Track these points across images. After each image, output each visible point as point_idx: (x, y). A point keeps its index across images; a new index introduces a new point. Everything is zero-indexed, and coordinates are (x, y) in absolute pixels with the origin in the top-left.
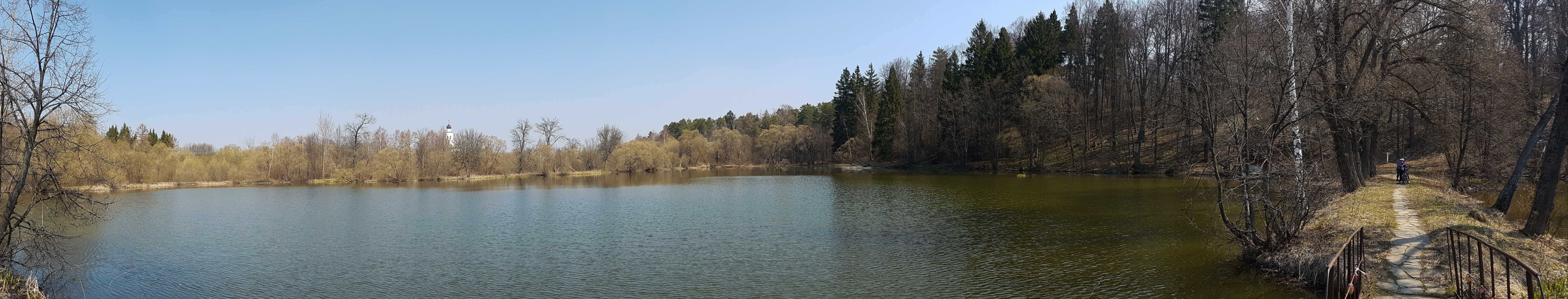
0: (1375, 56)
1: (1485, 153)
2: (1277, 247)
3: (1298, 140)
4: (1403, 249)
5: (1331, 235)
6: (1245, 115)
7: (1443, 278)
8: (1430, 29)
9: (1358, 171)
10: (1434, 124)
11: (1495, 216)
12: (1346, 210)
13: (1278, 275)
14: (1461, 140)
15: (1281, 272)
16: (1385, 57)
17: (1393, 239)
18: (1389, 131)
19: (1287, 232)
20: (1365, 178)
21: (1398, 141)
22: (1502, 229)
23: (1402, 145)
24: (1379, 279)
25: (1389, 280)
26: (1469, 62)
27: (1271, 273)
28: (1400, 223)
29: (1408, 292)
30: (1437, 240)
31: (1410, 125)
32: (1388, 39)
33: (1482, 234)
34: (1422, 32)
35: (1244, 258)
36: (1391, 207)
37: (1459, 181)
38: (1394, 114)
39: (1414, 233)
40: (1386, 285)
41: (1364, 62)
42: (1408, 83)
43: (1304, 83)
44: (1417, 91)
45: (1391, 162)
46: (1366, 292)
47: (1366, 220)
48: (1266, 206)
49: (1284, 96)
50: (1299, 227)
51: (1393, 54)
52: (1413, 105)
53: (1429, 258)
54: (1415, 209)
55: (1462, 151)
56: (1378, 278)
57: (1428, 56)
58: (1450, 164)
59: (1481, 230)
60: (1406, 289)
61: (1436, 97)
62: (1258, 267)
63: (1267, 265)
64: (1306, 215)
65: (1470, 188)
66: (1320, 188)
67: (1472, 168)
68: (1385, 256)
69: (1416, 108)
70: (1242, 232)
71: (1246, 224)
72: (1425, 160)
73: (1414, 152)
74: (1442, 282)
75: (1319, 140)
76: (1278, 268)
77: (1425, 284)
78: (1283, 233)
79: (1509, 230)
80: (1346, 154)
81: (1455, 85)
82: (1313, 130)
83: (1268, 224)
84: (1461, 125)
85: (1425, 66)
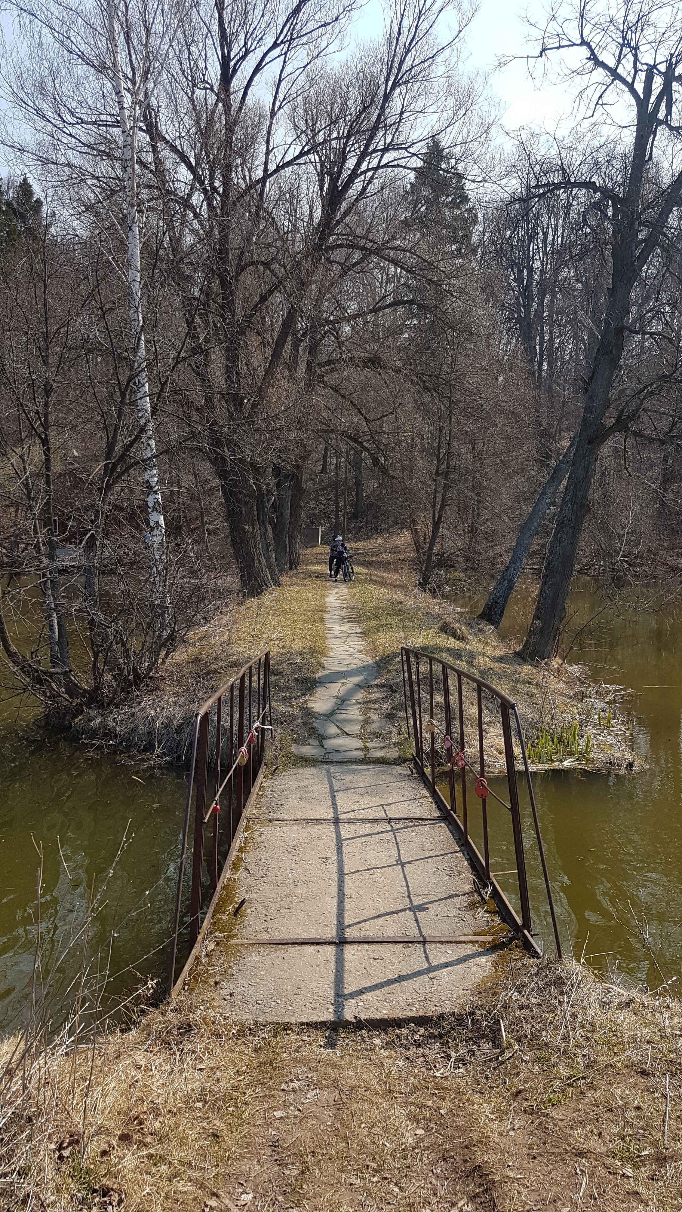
0: (296, 347)
1: (472, 530)
2: (114, 699)
3: (157, 496)
4: (337, 689)
5: (215, 672)
6: (45, 442)
7: (395, 731)
8: (388, 306)
9: (268, 559)
10: (393, 477)
11: (481, 630)
12: (245, 626)
13: (115, 750)
14: (434, 506)
15: (121, 743)
16: (313, 350)
17: (320, 673)
18: (323, 489)
19: (135, 670)
20: (280, 571)
21: (337, 507)
22: (489, 651)
23: (343, 515)
24: (295, 741)
25: (311, 741)
26: (449, 370)
27: (100, 747)
28: (333, 646)
29: (340, 759)
30: (389, 671)
31: (356, 478)
32: (318, 318)
33: (457, 659)
34: (375, 311)
35: (47, 724)
36: (322, 620)
37: (431, 575)
38: (331, 457)
39: (354, 661)
40: (308, 750)
41: (276, 355)
42: (352, 402)
43: (163, 385)
44: (365, 418)
45: (325, 544)
46: (272, 763)
47: (277, 642)
48: (92, 622)
49: (126, 409)
50: (156, 660)
51: (328, 346)
52: (361, 443)
53: (376, 701)
54: (358, 622)
55: (436, 526)
56: (292, 739)
57: (384, 357)
58: (418, 547)
59: (457, 654)
60: (338, 753)
61: (397, 431)
62: (75, 738)
63: (93, 734)
64: (171, 637)
65: (447, 588)
66: (199, 588)
67: (451, 554)
68: (306, 702)
69: (366, 449)
70: (42, 671)
71: (52, 656)
72: (380, 540)
73: (361, 527)
74: (393, 740)
75: (199, 500)
76: (116, 737)
77: (367, 744)
78: (126, 672)
79: (499, 653)
80: (247, 527)
81: (427, 412)
82: (187, 480)
83: (96, 655)
84: (435, 481)
85: (380, 374)
